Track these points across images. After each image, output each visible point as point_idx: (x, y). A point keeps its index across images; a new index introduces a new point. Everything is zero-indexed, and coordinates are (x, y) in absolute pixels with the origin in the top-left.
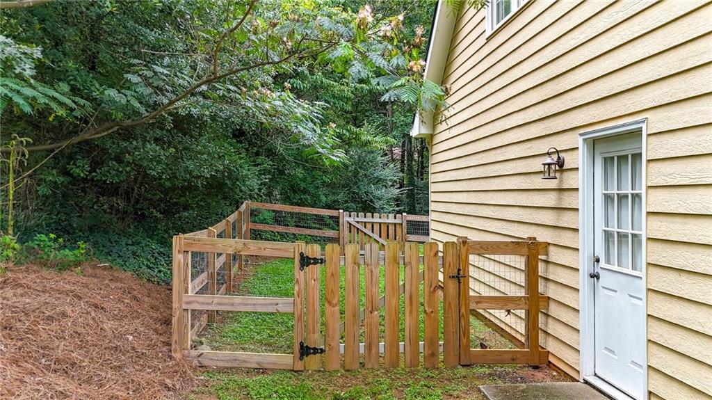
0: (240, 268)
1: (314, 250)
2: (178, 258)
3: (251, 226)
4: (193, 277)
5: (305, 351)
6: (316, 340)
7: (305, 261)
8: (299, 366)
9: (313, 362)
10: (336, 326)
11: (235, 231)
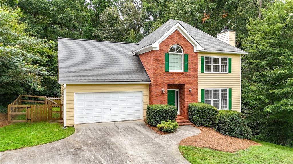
0: (18, 110)
1: (29, 106)
2: (9, 108)
3: (21, 100)
4: (11, 110)
5: (28, 119)
6: (29, 118)
7: (28, 108)
8: (27, 121)
9: (29, 121)
10: (32, 116)
11: (17, 103)
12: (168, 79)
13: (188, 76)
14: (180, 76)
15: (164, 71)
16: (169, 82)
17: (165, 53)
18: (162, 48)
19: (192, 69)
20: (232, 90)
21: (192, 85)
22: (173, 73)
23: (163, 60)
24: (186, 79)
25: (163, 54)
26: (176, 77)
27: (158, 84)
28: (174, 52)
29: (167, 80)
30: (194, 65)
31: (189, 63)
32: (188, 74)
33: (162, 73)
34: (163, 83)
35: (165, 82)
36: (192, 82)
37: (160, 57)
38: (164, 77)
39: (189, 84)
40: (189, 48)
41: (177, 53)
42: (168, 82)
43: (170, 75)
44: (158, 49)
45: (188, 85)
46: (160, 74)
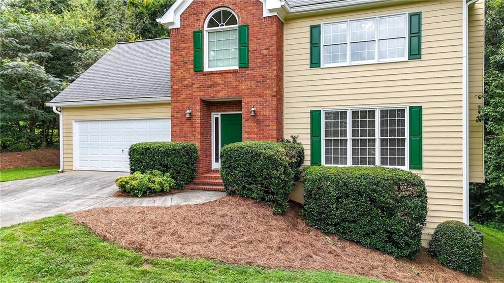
12: (202, 87)
13: (248, 79)
14: (229, 80)
15: (192, 71)
16: (203, 93)
17: (193, 30)
18: (186, 22)
19: (261, 60)
20: (424, 112)
21: (259, 99)
22: (212, 73)
23: (189, 46)
24: (244, 86)
25: (189, 34)
26: (219, 81)
27: (179, 99)
28: (218, 26)
29: (198, 89)
30: (266, 49)
31: (253, 46)
32: (247, 72)
33: (187, 76)
34: (191, 97)
35: (194, 94)
36: (259, 90)
37: (184, 41)
38: (193, 84)
39: (250, 95)
40: (251, 8)
41: (225, 27)
42: (199, 94)
43: (206, 78)
44: (178, 25)
45: (250, 100)
46: (184, 79)
